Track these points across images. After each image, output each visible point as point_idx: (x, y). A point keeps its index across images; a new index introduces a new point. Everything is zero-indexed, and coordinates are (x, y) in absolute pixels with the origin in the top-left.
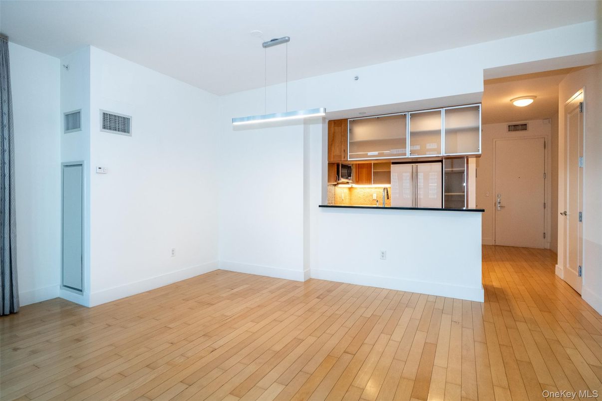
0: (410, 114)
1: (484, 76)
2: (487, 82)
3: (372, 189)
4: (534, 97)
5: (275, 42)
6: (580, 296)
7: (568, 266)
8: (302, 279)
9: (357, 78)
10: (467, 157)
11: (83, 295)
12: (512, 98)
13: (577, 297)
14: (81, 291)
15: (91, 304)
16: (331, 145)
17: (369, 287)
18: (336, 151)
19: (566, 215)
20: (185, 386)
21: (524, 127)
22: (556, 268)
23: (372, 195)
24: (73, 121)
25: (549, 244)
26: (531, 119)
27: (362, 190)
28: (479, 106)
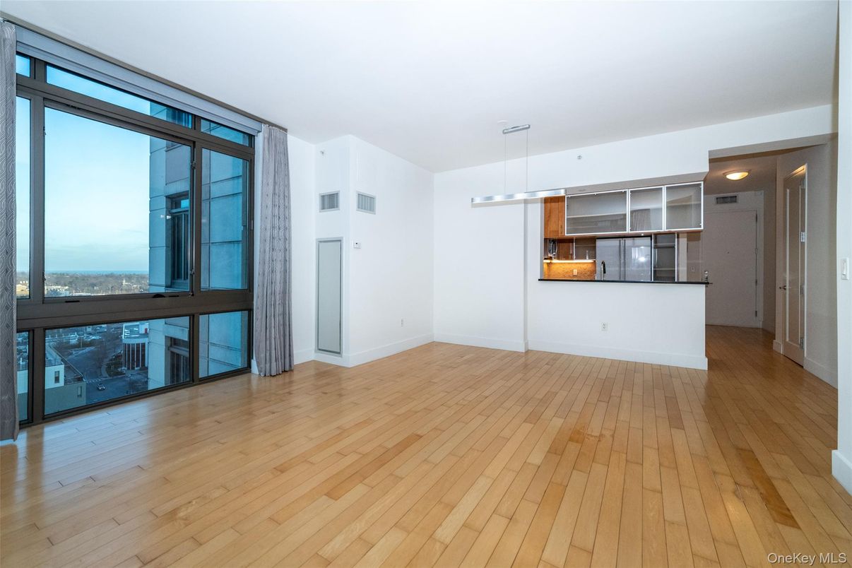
0: (631, 192)
1: (709, 156)
2: (712, 161)
3: (573, 265)
4: (749, 171)
5: (516, 129)
6: (802, 367)
7: (787, 340)
8: (522, 350)
9: (580, 157)
10: (678, 233)
11: (341, 357)
12: (726, 171)
13: (800, 368)
14: (339, 353)
15: (350, 365)
16: (548, 221)
17: (591, 357)
18: (553, 227)
19: (785, 289)
20: (484, 418)
21: (733, 199)
22: (774, 344)
23: (573, 271)
24: (330, 201)
25: (761, 323)
26: (740, 191)
27: (561, 265)
28: (700, 184)
